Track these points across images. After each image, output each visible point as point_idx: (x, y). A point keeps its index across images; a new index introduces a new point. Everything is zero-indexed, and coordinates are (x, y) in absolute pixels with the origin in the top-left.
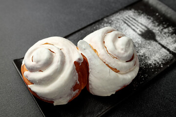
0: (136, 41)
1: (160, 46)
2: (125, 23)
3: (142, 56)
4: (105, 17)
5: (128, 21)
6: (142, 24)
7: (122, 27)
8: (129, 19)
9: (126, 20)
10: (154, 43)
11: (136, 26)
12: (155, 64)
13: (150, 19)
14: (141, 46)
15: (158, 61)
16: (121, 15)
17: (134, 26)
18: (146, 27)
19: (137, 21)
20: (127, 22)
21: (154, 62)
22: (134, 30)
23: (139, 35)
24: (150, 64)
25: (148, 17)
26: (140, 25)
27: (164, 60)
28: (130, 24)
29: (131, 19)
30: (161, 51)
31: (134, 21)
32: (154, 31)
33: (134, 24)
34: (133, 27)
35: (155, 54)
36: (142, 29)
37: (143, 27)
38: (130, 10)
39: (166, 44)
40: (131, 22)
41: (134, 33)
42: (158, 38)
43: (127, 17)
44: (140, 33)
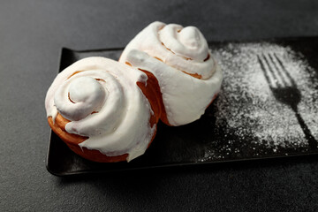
0: (260, 95)
1: (296, 119)
2: (260, 62)
3: (252, 121)
4: (231, 42)
5: (267, 62)
6: (288, 75)
7: (250, 66)
8: (271, 58)
9: (265, 58)
10: (287, 110)
11: (276, 73)
12: (264, 142)
13: (310, 72)
14: (260, 106)
15: (275, 140)
16: (261, 49)
17: (272, 71)
18: (293, 81)
19: (283, 67)
20: (264, 62)
21: (265, 138)
22: (267, 78)
23: (271, 88)
24: (257, 139)
25: (309, 68)
26: (284, 75)
27: (286, 142)
28: (266, 66)
29: (275, 60)
30: (291, 128)
31: (278, 65)
32: (303, 93)
33: (274, 70)
34: (269, 74)
35: (276, 128)
36: (284, 81)
37: (288, 81)
38: (285, 46)
39: (310, 121)
40: (271, 64)
41: (265, 82)
42: (301, 107)
43: (269, 55)
44: (274, 86)
